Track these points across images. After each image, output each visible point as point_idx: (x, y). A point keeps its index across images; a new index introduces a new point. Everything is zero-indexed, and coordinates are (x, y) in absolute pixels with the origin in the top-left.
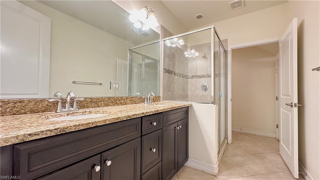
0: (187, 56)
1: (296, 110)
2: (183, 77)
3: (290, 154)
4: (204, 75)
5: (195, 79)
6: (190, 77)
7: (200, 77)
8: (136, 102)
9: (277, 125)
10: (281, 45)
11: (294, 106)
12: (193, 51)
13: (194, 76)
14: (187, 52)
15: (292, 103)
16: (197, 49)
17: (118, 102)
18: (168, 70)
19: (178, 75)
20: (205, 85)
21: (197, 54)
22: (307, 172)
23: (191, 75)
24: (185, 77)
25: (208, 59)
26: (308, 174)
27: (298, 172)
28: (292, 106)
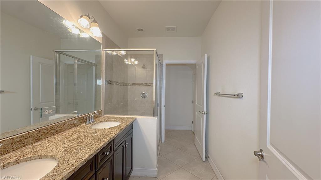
0: (127, 63)
1: (205, 116)
2: (123, 85)
3: (201, 145)
4: (143, 84)
5: (134, 87)
6: (129, 85)
7: (139, 85)
8: (76, 125)
9: (193, 121)
10: (197, 67)
11: (204, 113)
12: (133, 60)
13: (134, 84)
14: (127, 60)
15: (203, 111)
16: (137, 58)
17: (52, 131)
18: (110, 81)
19: (119, 84)
20: (144, 92)
21: (136, 62)
22: (209, 155)
23: (131, 83)
24: (126, 84)
25: (147, 70)
26: (210, 157)
27: (205, 157)
28: (203, 113)
